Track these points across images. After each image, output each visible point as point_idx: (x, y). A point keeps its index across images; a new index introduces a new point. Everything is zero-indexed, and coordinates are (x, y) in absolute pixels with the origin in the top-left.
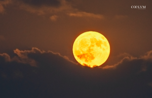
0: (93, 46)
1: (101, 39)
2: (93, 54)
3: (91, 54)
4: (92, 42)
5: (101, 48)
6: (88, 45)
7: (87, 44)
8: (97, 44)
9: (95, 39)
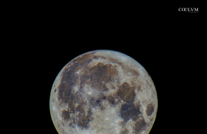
0: (112, 102)
1: (144, 109)
2: (94, 116)
3: (90, 112)
4: (120, 94)
5: (123, 124)
6: (106, 90)
7: (108, 85)
8: (124, 108)
9: (134, 95)
